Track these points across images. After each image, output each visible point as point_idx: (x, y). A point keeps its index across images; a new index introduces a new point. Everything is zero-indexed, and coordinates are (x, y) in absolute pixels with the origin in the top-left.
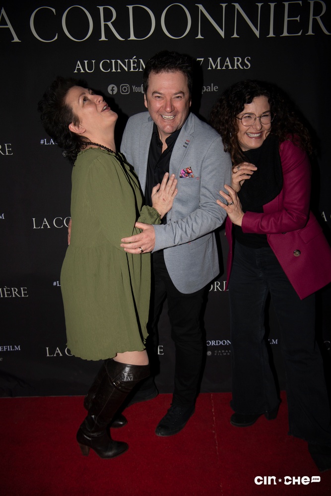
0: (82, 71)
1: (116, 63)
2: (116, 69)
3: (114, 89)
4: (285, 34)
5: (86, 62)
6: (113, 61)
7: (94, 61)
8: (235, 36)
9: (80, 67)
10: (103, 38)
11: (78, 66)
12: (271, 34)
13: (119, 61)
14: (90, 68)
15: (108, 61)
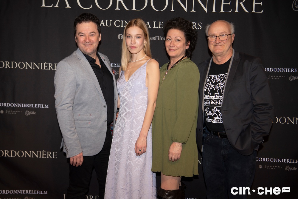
0: (104, 26)
1: (124, 22)
2: (124, 25)
3: (121, 36)
4: (222, 11)
5: (106, 21)
6: (122, 21)
7: (111, 21)
8: (193, 11)
9: (103, 23)
10: (117, 8)
11: (102, 23)
12: (214, 11)
13: (126, 21)
14: (109, 24)
15: (119, 21)
